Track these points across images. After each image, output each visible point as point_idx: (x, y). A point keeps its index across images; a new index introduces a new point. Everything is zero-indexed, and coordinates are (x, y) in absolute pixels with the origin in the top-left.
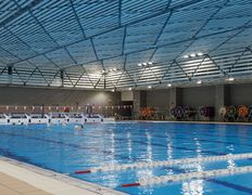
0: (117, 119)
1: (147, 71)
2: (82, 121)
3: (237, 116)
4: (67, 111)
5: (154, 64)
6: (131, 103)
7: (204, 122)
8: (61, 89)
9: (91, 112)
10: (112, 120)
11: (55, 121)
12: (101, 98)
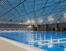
0: (34, 31)
1: (40, 21)
2: (26, 31)
3: (59, 30)
4: (23, 29)
5: (42, 19)
6: (37, 27)
7: (52, 31)
8: (22, 25)
9: (28, 30)
10: (32, 31)
11: (20, 31)
12: (30, 27)
